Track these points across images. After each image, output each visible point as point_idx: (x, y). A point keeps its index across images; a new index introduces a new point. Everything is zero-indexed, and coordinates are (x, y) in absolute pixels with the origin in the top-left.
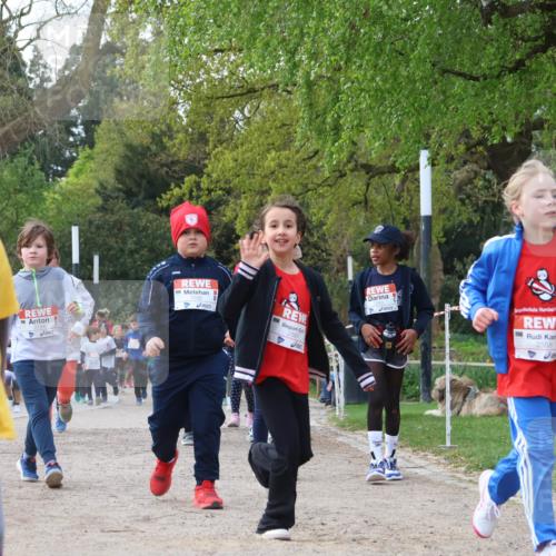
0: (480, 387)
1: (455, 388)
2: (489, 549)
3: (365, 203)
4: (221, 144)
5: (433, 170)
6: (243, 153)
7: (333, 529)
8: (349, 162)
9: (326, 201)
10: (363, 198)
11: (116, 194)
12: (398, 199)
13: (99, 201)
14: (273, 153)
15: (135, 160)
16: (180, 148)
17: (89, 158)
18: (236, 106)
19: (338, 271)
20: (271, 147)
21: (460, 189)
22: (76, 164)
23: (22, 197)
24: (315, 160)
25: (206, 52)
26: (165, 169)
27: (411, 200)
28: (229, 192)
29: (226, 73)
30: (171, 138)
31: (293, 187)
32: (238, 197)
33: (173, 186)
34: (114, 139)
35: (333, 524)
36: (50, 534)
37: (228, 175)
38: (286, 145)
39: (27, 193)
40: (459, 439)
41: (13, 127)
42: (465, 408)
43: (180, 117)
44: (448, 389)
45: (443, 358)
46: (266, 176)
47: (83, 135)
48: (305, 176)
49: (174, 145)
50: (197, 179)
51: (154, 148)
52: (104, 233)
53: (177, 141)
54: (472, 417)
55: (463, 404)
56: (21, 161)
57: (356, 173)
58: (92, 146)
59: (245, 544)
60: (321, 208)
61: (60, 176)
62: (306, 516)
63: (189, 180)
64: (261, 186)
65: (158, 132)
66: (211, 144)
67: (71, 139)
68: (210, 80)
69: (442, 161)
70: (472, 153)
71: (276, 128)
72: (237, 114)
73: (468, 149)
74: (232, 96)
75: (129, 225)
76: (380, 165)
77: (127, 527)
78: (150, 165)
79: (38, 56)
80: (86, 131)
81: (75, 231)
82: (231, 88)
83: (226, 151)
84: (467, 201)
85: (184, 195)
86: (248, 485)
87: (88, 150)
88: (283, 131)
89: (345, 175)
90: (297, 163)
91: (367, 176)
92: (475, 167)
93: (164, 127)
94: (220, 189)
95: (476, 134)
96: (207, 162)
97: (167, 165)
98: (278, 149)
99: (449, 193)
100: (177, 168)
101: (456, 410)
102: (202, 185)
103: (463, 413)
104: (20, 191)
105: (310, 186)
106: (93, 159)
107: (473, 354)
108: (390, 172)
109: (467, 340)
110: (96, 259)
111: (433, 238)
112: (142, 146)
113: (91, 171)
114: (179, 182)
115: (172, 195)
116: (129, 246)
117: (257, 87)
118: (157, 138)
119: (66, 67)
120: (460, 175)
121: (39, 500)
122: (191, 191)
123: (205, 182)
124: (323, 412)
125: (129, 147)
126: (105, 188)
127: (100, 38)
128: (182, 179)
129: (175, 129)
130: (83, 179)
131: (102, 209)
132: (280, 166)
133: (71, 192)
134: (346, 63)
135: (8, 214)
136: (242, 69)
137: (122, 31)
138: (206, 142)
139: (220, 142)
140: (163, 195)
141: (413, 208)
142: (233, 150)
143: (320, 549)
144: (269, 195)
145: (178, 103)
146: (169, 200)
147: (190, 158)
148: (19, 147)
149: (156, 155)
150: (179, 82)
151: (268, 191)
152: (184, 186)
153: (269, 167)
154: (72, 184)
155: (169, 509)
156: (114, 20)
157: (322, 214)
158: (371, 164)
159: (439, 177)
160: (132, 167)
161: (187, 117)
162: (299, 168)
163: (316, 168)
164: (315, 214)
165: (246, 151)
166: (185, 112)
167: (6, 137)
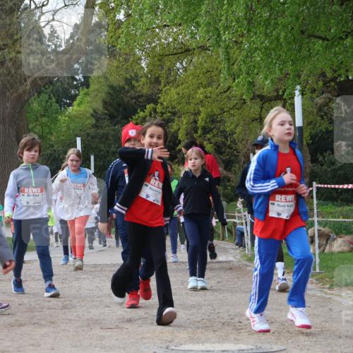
0: (337, 234)
1: (321, 235)
3: (261, 119)
4: (169, 84)
5: (302, 98)
6: (183, 90)
7: (246, 325)
9: (236, 118)
10: (258, 116)
11: (103, 117)
13: (94, 121)
14: (202, 90)
15: (115, 95)
16: (143, 87)
17: (87, 94)
18: (178, 60)
19: (244, 163)
20: (200, 85)
21: (320, 109)
22: (78, 99)
23: (44, 120)
24: (228, 92)
25: (159, 27)
26: (134, 100)
28: (174, 114)
29: (171, 40)
30: (137, 81)
31: (215, 110)
32: (180, 117)
33: (139, 110)
34: (102, 82)
36: (69, 331)
37: (174, 103)
38: (209, 85)
39: (49, 117)
40: (324, 267)
42: (327, 247)
43: (142, 68)
44: (316, 235)
45: (313, 216)
46: (197, 104)
47: (83, 80)
48: (222, 103)
49: (139, 86)
50: (154, 106)
51: (126, 87)
52: (97, 140)
53: (141, 83)
54: (332, 253)
55: (326, 246)
56: (44, 97)
57: (254, 101)
58: (88, 87)
59: (191, 335)
60: (232, 123)
61: (69, 106)
62: (229, 318)
63: (149, 107)
64: (194, 110)
65: (129, 77)
66: (162, 84)
67: (75, 83)
68: (161, 45)
69: (308, 92)
70: (327, 86)
71: (203, 73)
72: (178, 65)
73: (325, 84)
74: (176, 54)
75: (113, 136)
76: (269, 95)
77: (116, 326)
78: (124, 98)
80: (84, 77)
81: (79, 140)
83: (172, 89)
84: (325, 117)
85: (146, 116)
86: (192, 298)
87: (86, 90)
88: (208, 75)
90: (218, 96)
91: (261, 103)
92: (329, 95)
93: (133, 75)
94: (169, 112)
95: (329, 75)
96: (160, 95)
97: (135, 98)
98: (205, 87)
99: (313, 112)
100: (141, 100)
101: (322, 249)
102: (157, 110)
103: (326, 251)
104: (44, 116)
105: (225, 109)
106: (89, 95)
107: (331, 213)
108: (275, 100)
109: (327, 205)
110: (92, 158)
111: (304, 140)
112: (119, 86)
113: (88, 103)
114: (143, 110)
115: (139, 116)
116: (112, 149)
117: (190, 48)
118: (128, 81)
120: (319, 100)
121: (62, 309)
122: (151, 114)
123: (159, 109)
124: (238, 251)
125: (111, 87)
126: (97, 113)
128: (145, 106)
129: (140, 75)
130: (83, 108)
131: (95, 126)
132: (206, 97)
133: (75, 116)
134: (248, 32)
135: (36, 130)
136: (181, 37)
138: (160, 83)
139: (168, 83)
140: (133, 117)
142: (176, 87)
143: (239, 338)
144: (200, 115)
145: (142, 59)
146: (137, 119)
147: (149, 93)
148: (42, 88)
149: (128, 92)
150: (142, 46)
151: (198, 113)
152: (146, 111)
153: (199, 98)
154: (76, 111)
155: (143, 314)
156: (100, 8)
157: (233, 126)
158: (264, 94)
159: (306, 102)
160: (113, 100)
161: (147, 67)
162: (218, 98)
163: (229, 98)
164: (229, 127)
165: (185, 88)
166: (146, 65)
167: (34, 82)
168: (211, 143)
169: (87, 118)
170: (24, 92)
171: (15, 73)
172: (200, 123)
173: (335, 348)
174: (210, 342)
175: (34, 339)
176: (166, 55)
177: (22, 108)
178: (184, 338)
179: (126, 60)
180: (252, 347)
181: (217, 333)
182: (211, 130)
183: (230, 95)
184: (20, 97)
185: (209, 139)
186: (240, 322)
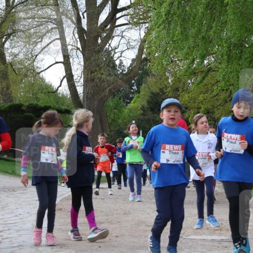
4: (184, 91)
6: (192, 94)
8: (229, 97)
9: (221, 111)
11: (147, 110)
13: (142, 112)
14: (202, 95)
15: (154, 98)
16: (169, 93)
17: (138, 97)
18: (189, 78)
20: (201, 93)
22: (134, 99)
23: (116, 111)
24: (217, 97)
25: (178, 60)
28: (187, 108)
30: (166, 89)
31: (209, 106)
32: (190, 110)
34: (146, 91)
35: (225, 224)
36: (127, 227)
37: (186, 103)
38: (206, 92)
39: (118, 110)
41: (113, 87)
46: (199, 103)
48: (213, 102)
49: (166, 92)
51: (161, 93)
52: (144, 123)
53: (168, 90)
56: (117, 98)
58: (139, 93)
60: (219, 113)
61: (129, 103)
64: (198, 106)
65: (162, 88)
67: (132, 91)
68: (180, 70)
71: (203, 86)
72: (189, 81)
75: (152, 120)
79: (121, 62)
80: (137, 88)
83: (186, 94)
87: (138, 95)
88: (205, 87)
89: (227, 102)
90: (210, 98)
93: (164, 86)
94: (184, 107)
96: (179, 98)
98: (204, 94)
104: (116, 109)
105: (215, 106)
110: (141, 132)
112: (156, 93)
113: (139, 102)
117: (196, 72)
118: (161, 90)
119: (130, 66)
121: (124, 215)
125: (152, 93)
126: (144, 107)
127: (142, 56)
129: (168, 86)
130: (136, 104)
131: (143, 114)
132: (204, 99)
133: (132, 109)
135: (111, 117)
138: (179, 91)
142: (188, 94)
143: (221, 233)
145: (169, 78)
147: (173, 96)
149: (161, 96)
150: (169, 70)
151: (200, 108)
153: (201, 100)
154: (132, 106)
156: (147, 50)
157: (219, 115)
160: (153, 100)
162: (211, 100)
163: (217, 100)
164: (216, 115)
166: (172, 81)
167: (110, 90)
169: (139, 110)
170: (105, 96)
171: (100, 85)
174: (205, 235)
177: (103, 104)
178: (190, 232)
179: (161, 79)
181: (209, 230)
184: (102, 98)
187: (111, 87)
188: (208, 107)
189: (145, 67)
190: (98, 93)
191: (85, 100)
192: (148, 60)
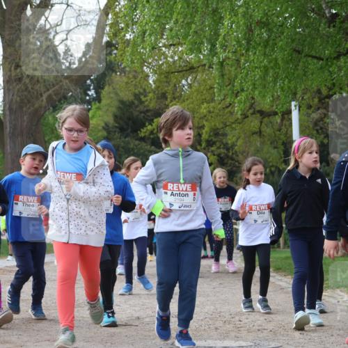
2: (338, 335)
3: (260, 133)
7: (246, 323)
8: (250, 109)
9: (237, 131)
10: (258, 130)
11: (114, 130)
12: (280, 130)
13: (105, 134)
14: (205, 105)
15: (125, 110)
16: (151, 102)
17: (99, 108)
18: (183, 77)
20: (204, 101)
21: (316, 124)
22: (91, 112)
24: (230, 108)
25: (165, 46)
26: (143, 115)
27: (287, 131)
30: (145, 96)
31: (217, 124)
33: (147, 124)
34: (112, 98)
35: (246, 321)
38: (212, 100)
41: (54, 91)
43: (150, 84)
46: (200, 118)
47: (95, 96)
48: (225, 117)
49: (147, 101)
51: (136, 102)
53: (148, 98)
57: (254, 116)
58: (100, 101)
60: (234, 136)
62: (230, 317)
63: (157, 121)
64: (199, 124)
65: (138, 93)
66: (169, 100)
67: (88, 98)
68: (167, 62)
69: (305, 108)
70: (323, 103)
71: (207, 90)
72: (184, 82)
73: (320, 100)
74: (181, 71)
75: (123, 148)
76: (268, 111)
78: (134, 112)
80: (96, 93)
82: (180, 66)
84: (320, 131)
85: (154, 129)
87: (98, 104)
88: (211, 91)
89: (248, 117)
90: (220, 110)
91: (261, 117)
93: (142, 91)
95: (324, 92)
97: (144, 112)
98: (208, 102)
99: (309, 127)
100: (149, 114)
105: (228, 123)
108: (274, 115)
112: (129, 101)
113: (100, 116)
114: (151, 122)
115: (147, 130)
117: (195, 65)
118: (137, 96)
120: (315, 116)
125: (122, 102)
126: (108, 126)
128: (153, 120)
129: (148, 91)
130: (95, 121)
132: (210, 112)
134: (246, 51)
136: (186, 55)
137: (115, 35)
138: (166, 99)
139: (174, 98)
140: (142, 130)
141: (288, 135)
142: (182, 103)
143: (239, 335)
144: (204, 129)
145: (149, 76)
146: (146, 132)
147: (157, 108)
148: (57, 103)
149: (137, 106)
150: (150, 64)
151: (203, 127)
152: (154, 124)
153: (203, 113)
155: (150, 313)
156: (111, 28)
157: (234, 139)
158: (263, 110)
159: (303, 117)
160: (124, 114)
161: (154, 84)
162: (220, 113)
163: (231, 113)
164: (230, 139)
165: (189, 104)
166: (153, 81)
167: (50, 98)
168: (214, 155)
169: (99, 131)
170: (41, 107)
171: (32, 88)
172: (205, 136)
173: (328, 345)
175: (51, 335)
176: (172, 73)
177: (38, 121)
179: (135, 77)
180: (252, 344)
181: (219, 331)
182: (214, 143)
183: (232, 111)
184: (36, 112)
185: (212, 151)
186: (240, 321)
187: (50, 91)
188: (215, 125)
189: (108, 58)
190: (29, 102)
191: (8, 113)
192: (114, 45)
